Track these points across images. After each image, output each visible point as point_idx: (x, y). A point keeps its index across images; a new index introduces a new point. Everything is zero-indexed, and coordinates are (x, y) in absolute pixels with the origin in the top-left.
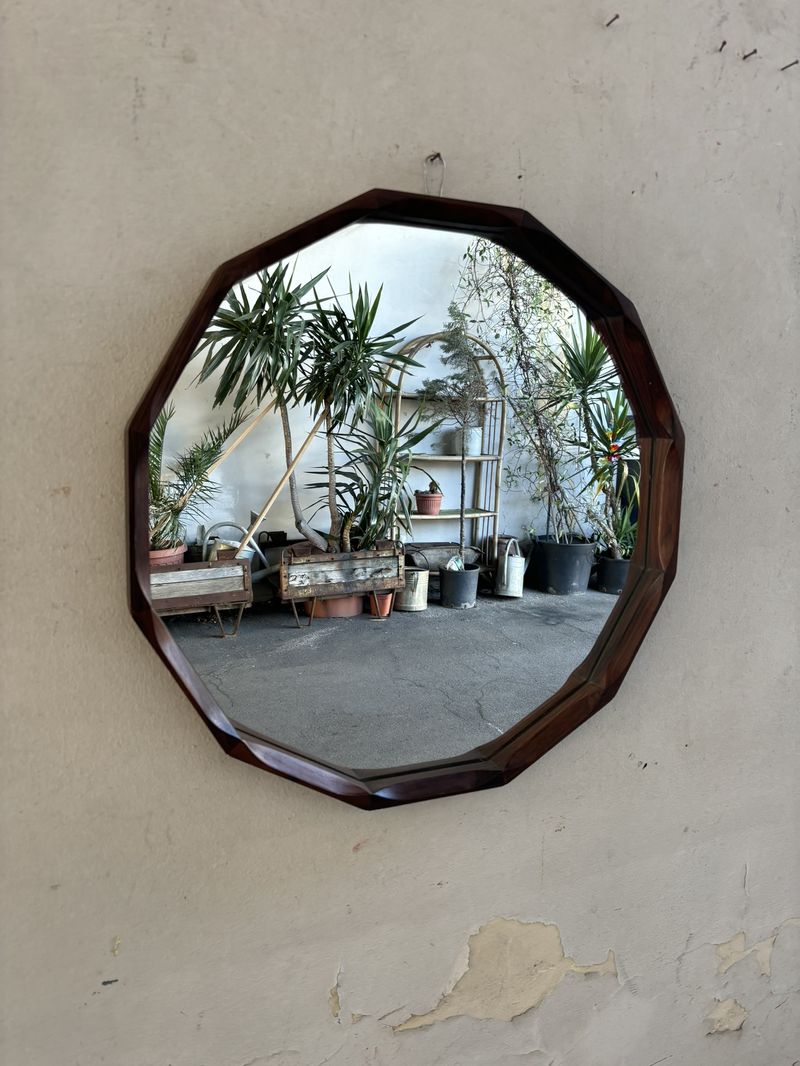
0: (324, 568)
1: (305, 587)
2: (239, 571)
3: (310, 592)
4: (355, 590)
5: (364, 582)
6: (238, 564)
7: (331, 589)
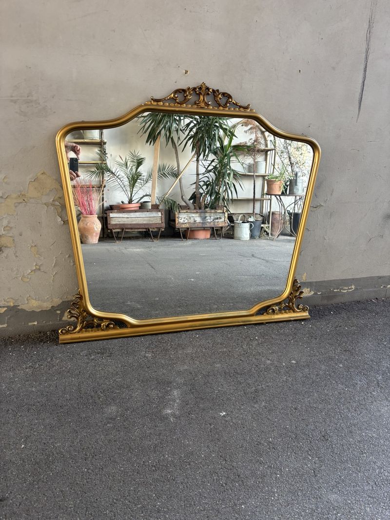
0: (193, 215)
1: (186, 223)
2: (160, 214)
3: (187, 226)
4: (206, 226)
5: (210, 223)
6: (159, 211)
7: (196, 225)
